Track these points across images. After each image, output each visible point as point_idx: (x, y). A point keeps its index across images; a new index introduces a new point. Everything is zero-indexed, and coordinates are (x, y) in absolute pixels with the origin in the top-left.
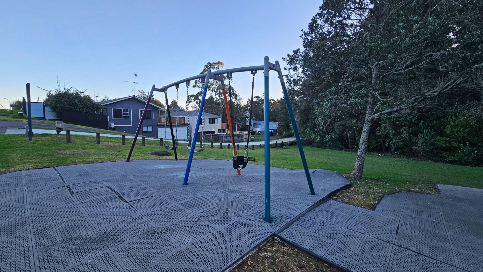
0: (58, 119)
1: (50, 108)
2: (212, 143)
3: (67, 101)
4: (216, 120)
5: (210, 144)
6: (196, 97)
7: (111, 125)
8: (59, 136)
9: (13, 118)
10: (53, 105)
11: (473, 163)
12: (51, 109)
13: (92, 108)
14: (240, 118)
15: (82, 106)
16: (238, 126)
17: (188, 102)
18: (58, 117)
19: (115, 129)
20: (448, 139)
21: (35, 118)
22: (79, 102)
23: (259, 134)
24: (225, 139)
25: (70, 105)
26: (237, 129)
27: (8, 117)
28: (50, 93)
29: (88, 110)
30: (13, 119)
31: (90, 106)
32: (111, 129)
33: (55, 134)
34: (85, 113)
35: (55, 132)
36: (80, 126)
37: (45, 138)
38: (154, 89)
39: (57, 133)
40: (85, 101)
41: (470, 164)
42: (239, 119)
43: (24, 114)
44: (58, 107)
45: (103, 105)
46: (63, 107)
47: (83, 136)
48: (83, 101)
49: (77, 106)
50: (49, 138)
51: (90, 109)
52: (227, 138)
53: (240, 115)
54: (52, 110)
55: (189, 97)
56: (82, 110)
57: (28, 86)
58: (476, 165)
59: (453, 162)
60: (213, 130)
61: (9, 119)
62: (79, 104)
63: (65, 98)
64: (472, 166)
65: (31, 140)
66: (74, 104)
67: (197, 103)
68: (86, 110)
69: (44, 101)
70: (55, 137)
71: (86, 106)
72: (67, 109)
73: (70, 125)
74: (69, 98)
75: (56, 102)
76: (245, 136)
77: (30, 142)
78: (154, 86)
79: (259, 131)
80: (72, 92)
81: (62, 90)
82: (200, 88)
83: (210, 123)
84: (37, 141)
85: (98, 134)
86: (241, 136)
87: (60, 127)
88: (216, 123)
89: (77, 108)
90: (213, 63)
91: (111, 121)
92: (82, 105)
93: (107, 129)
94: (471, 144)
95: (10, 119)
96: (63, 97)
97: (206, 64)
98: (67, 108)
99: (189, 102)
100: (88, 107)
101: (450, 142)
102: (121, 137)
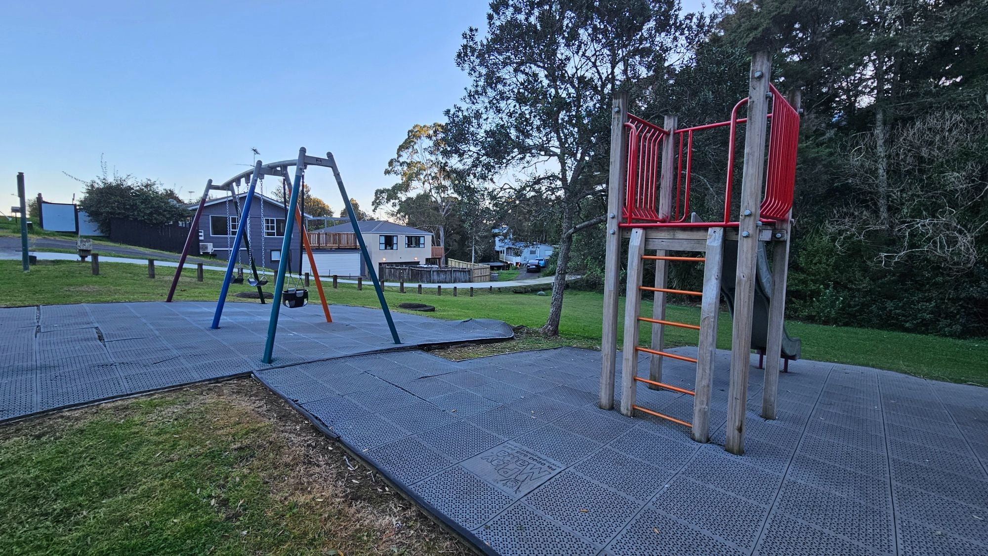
0: (102, 235)
1: (87, 214)
2: (402, 284)
3: (118, 202)
4: (422, 239)
5: (399, 285)
6: (392, 194)
7: (207, 248)
8: (84, 264)
9: (14, 232)
10: (93, 209)
11: (840, 321)
12: (89, 216)
13: (168, 216)
14: (478, 236)
15: (148, 212)
16: (476, 252)
17: (376, 203)
18: (102, 232)
19: (214, 255)
20: (802, 276)
21: (56, 234)
22: (142, 203)
23: (516, 268)
24: (435, 277)
25: (125, 209)
26: (473, 259)
27: (5, 231)
28: (92, 186)
29: (160, 218)
30: (13, 234)
31: (165, 211)
32: (206, 254)
33: (78, 261)
34: (154, 224)
35: (76, 257)
36: (141, 249)
37: (56, 267)
38: (210, 186)
39: (80, 259)
40: (154, 202)
41: (835, 322)
42: (477, 238)
43: (34, 226)
44: (101, 214)
45: (190, 209)
46: (111, 213)
47: (130, 265)
48: (150, 202)
49: (140, 211)
50: (63, 267)
51: (164, 216)
52: (438, 274)
53: (479, 231)
54: (90, 218)
55: (379, 193)
56: (148, 219)
57: (20, 177)
58: (846, 324)
59: (811, 319)
60: (416, 259)
61: (6, 234)
62: (143, 206)
63: (116, 196)
64: (838, 325)
65: (26, 268)
66: (134, 207)
67: (394, 205)
68: (156, 219)
69: (81, 201)
70: (76, 265)
71: (157, 210)
72: (121, 216)
73: (124, 246)
74: (122, 196)
75: (99, 202)
76: (476, 271)
77: (26, 272)
78: (210, 181)
79: (517, 263)
80: (129, 184)
81: (111, 180)
82: (400, 176)
83: (409, 246)
84: (39, 271)
85: (151, 262)
86: (469, 271)
87: (84, 248)
88: (421, 246)
89: (138, 215)
90: (425, 126)
91: (208, 239)
92: (148, 208)
93: (199, 255)
94: (837, 284)
95: (8, 234)
96: (112, 194)
97: (411, 128)
98: (119, 214)
99: (379, 204)
100: (160, 214)
101: (804, 282)
102: (196, 267)
